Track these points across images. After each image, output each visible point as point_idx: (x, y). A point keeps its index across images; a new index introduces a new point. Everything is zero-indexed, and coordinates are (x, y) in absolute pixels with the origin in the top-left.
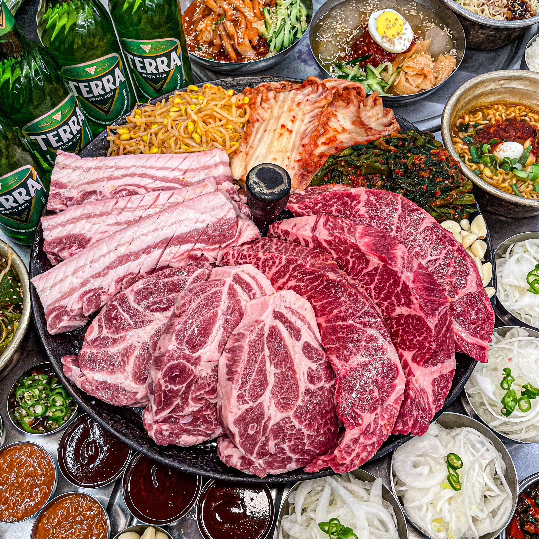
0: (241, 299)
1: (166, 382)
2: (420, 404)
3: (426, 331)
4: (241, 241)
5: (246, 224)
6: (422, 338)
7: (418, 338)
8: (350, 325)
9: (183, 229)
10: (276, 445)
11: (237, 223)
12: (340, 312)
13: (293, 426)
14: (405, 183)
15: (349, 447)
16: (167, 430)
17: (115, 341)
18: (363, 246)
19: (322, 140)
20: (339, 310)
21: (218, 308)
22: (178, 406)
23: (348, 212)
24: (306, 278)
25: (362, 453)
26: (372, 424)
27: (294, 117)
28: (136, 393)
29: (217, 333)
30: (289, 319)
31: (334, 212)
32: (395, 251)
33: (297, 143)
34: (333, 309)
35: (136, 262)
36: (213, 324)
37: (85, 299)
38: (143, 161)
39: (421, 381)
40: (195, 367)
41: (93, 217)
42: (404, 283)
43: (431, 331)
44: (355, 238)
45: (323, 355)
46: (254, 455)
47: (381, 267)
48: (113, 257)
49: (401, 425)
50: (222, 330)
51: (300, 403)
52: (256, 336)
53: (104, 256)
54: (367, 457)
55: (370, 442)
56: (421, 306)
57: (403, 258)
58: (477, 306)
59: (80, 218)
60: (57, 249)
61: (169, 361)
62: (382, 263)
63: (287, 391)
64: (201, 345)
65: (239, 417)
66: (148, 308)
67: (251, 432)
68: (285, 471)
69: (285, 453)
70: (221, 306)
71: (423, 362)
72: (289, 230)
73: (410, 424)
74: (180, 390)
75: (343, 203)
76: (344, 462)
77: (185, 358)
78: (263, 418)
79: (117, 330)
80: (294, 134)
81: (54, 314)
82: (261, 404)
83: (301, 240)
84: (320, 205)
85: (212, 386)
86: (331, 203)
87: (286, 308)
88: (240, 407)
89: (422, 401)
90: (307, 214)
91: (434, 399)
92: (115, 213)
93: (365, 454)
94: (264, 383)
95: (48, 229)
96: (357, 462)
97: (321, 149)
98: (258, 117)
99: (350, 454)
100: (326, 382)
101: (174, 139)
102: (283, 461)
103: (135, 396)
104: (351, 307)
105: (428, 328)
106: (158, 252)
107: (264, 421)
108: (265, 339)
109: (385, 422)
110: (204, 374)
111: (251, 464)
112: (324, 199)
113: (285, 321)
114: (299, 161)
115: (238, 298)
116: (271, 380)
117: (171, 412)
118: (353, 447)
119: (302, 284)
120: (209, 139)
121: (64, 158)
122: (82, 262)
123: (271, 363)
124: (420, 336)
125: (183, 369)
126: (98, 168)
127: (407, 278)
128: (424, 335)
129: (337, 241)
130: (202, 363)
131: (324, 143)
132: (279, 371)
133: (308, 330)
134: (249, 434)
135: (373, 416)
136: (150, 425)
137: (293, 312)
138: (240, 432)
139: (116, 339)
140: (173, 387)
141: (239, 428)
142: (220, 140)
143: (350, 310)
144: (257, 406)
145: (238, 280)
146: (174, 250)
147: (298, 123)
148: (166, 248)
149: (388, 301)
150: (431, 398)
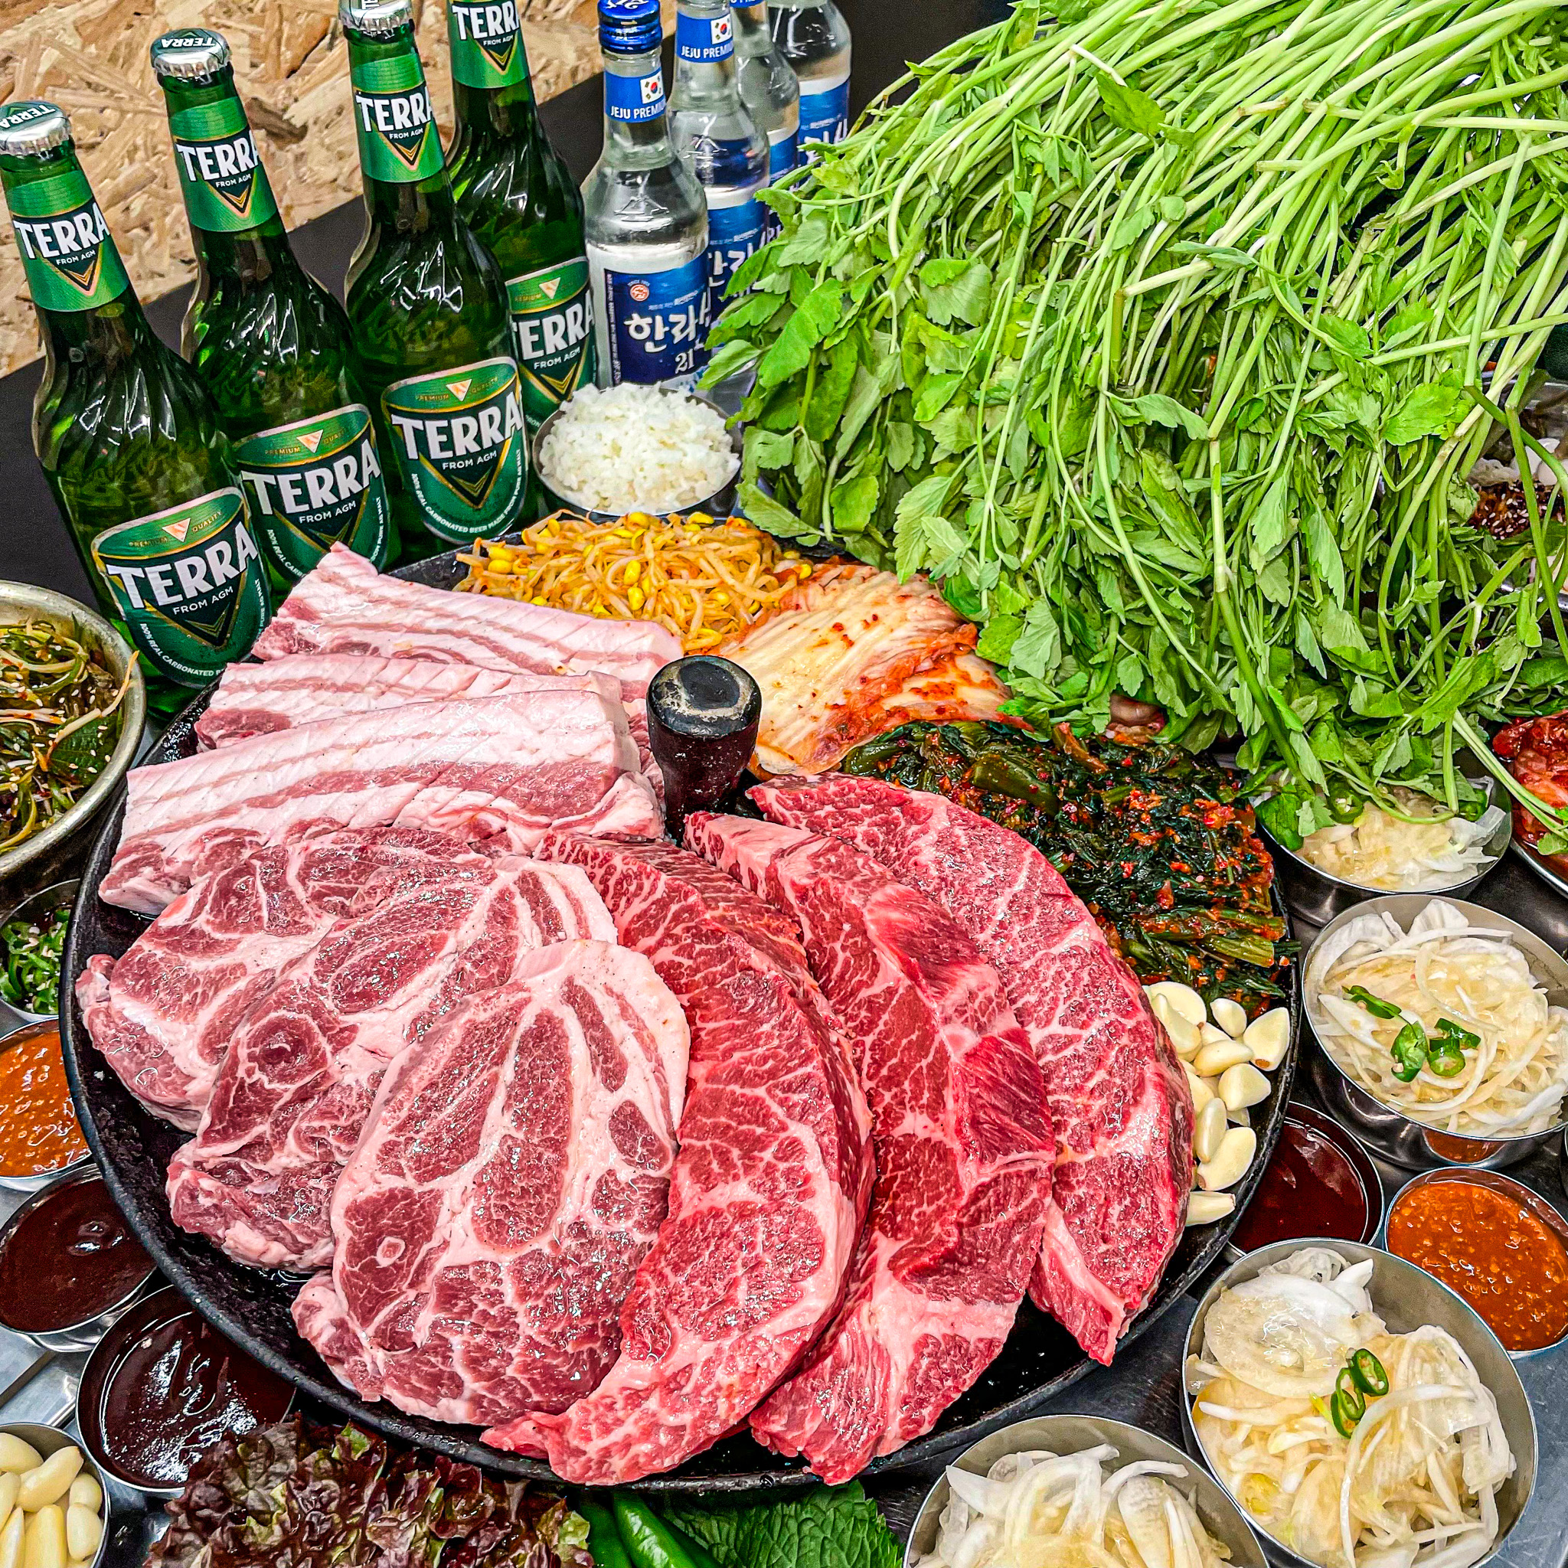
0: (521, 939)
1: (251, 1057)
2: (860, 1384)
3: (949, 1191)
4: (601, 827)
5: (633, 791)
6: (934, 1207)
7: (925, 1207)
8: (757, 1099)
9: (481, 754)
10: (435, 1325)
11: (610, 782)
12: (748, 1061)
13: (496, 1296)
14: (1079, 840)
15: (610, 1407)
16: (209, 1194)
17: (211, 947)
18: (875, 922)
19: (921, 683)
20: (747, 1054)
21: (451, 934)
22: (259, 1142)
23: (893, 849)
24: (698, 947)
25: (639, 1441)
26: (697, 1371)
27: (875, 618)
28: (189, 1078)
29: (422, 989)
30: (606, 1021)
31: (860, 837)
32: (960, 972)
33: (855, 671)
34: (733, 1049)
35: (353, 797)
36: (421, 965)
37: (209, 845)
38: (497, 613)
39: (883, 1322)
40: (335, 1052)
41: (327, 689)
42: (941, 1050)
43: (958, 1195)
44: (866, 900)
45: (664, 1159)
46: (371, 1330)
47: (901, 991)
48: (309, 769)
49: (784, 1421)
50: (438, 987)
51: (543, 1244)
52: (494, 1019)
53: (293, 761)
54: (650, 1457)
55: (672, 1420)
56: (959, 1121)
57: (972, 996)
58: (1133, 1196)
59: (301, 684)
60: (222, 732)
61: (279, 1005)
62: (908, 982)
63: (522, 1197)
64: (367, 999)
65: (367, 1201)
66: (318, 896)
67: (383, 1261)
68: (432, 1414)
69: (446, 1358)
70: (462, 931)
71: (910, 1273)
72: (725, 837)
73: (811, 1427)
74: (280, 1096)
75: (886, 822)
76: (583, 1446)
77: (317, 1013)
78: (429, 1238)
79: (228, 925)
80: (854, 650)
81: (134, 856)
82: (437, 1196)
83: (744, 871)
84: (829, 808)
85: (356, 1117)
86: (857, 811)
87: (610, 991)
88: (379, 1176)
89: (868, 1380)
90: (793, 823)
91: (905, 1391)
92: (372, 689)
93: (646, 1447)
94: (465, 1145)
95: (227, 688)
96: (618, 1463)
97: (906, 699)
98: (802, 602)
99: (606, 1430)
100: (639, 1225)
101: (587, 587)
102: (435, 1380)
103: (184, 1084)
104: (774, 1056)
105: (957, 1185)
106: (406, 788)
107: (426, 1247)
108: (518, 1036)
109: (734, 1379)
110: (348, 1079)
111: (356, 1353)
112: (841, 794)
113: (592, 1021)
114: (836, 706)
115: (513, 933)
116: (490, 1148)
117: (237, 1153)
118: (621, 1414)
119: (687, 962)
120: (659, 609)
121: (339, 561)
122: (246, 762)
123: (506, 1107)
124: (929, 1203)
125: (300, 1042)
126: (399, 604)
127: (956, 1041)
128: (941, 1202)
129: (819, 892)
130: (354, 1047)
131: (917, 691)
132: (520, 1136)
133: (651, 1076)
134: (375, 1262)
135: (706, 1350)
136: (181, 1167)
137: (625, 1010)
138: (352, 1244)
139: (217, 941)
140: (265, 1079)
141: (355, 1231)
142: (681, 614)
143: (770, 1063)
144: (421, 1195)
145: (531, 887)
146: (442, 794)
147: (877, 631)
148: (427, 785)
149: (895, 1090)
150: (897, 1386)
